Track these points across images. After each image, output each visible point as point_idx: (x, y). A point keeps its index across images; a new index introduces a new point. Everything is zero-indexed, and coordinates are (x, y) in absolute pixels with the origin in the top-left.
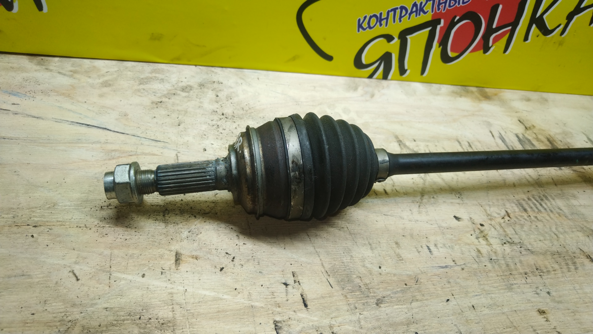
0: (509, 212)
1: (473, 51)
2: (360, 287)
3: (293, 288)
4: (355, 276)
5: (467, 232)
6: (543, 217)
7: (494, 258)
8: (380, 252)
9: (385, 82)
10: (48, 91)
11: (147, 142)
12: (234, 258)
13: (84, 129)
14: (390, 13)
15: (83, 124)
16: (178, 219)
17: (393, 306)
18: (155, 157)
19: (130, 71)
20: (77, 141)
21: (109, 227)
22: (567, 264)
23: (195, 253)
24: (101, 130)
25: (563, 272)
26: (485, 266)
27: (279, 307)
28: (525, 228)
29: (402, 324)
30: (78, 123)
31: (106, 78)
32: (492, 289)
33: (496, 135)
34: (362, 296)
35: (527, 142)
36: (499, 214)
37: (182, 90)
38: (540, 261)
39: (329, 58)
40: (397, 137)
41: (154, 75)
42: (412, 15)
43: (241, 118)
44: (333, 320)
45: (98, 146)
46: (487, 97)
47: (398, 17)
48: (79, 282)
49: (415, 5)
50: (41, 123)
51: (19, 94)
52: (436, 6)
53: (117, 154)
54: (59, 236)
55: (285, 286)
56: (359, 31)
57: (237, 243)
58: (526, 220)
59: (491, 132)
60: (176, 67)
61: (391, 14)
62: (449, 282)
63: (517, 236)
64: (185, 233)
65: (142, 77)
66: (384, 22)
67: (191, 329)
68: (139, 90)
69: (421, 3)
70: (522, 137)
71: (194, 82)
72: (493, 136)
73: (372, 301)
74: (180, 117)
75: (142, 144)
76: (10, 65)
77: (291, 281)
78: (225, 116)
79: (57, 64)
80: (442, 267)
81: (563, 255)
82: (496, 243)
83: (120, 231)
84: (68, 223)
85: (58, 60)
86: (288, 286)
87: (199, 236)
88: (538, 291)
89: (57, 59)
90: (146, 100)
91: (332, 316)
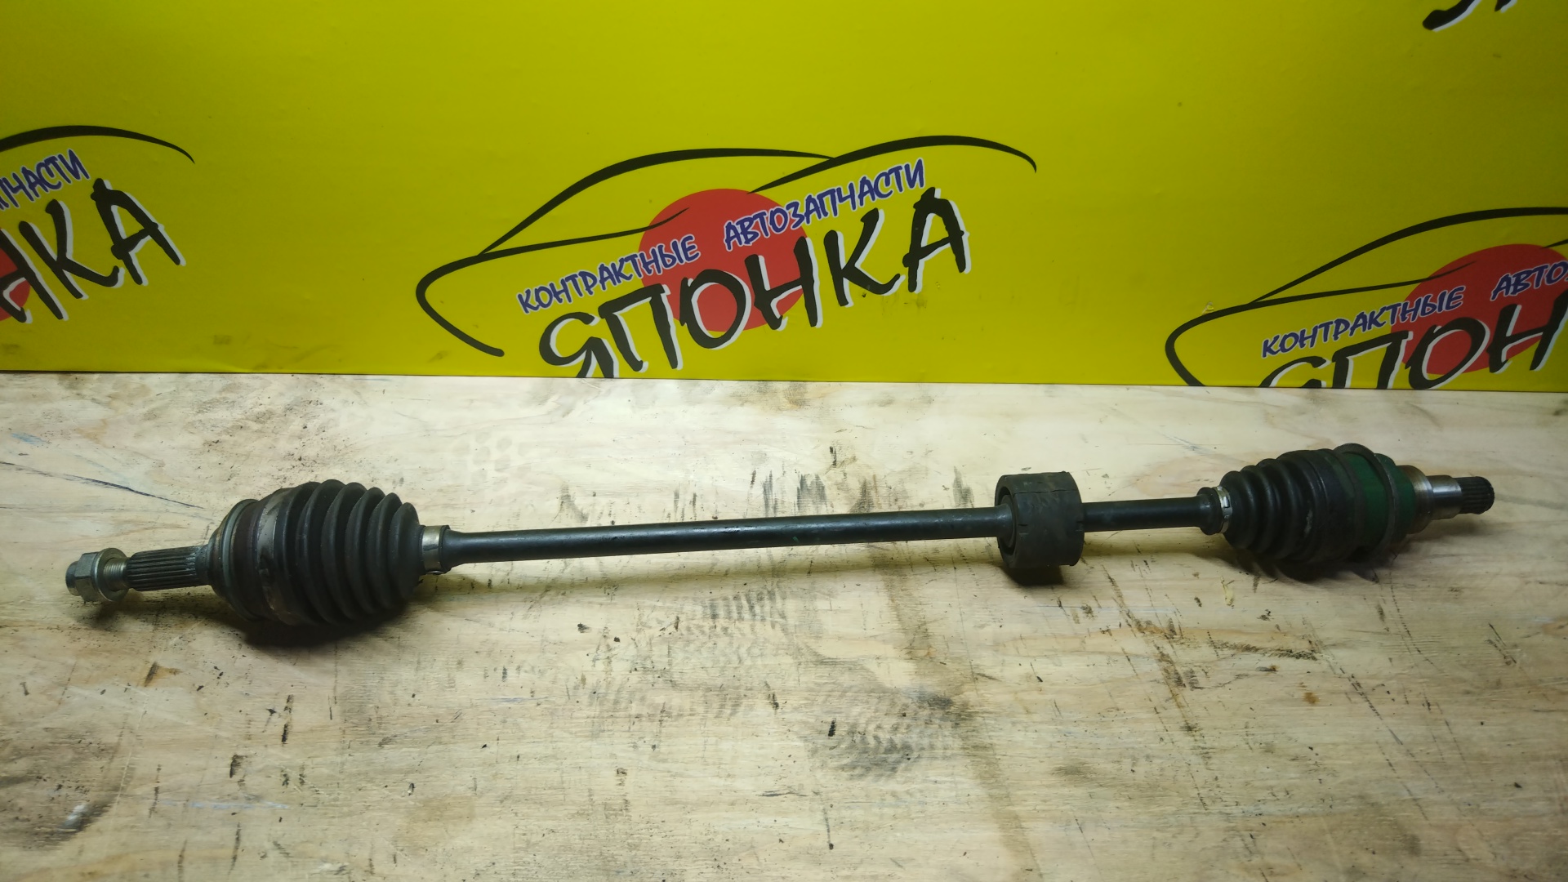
0: (682, 618)
1: (746, 328)
2: (370, 720)
3: (280, 716)
4: (371, 705)
5: (584, 649)
6: (739, 629)
7: (602, 691)
8: (427, 673)
9: (608, 383)
10: (70, 432)
11: (173, 507)
12: (221, 674)
13: (99, 491)
14: (567, 283)
15: (100, 482)
16: (171, 620)
17: (402, 748)
18: (178, 530)
19: (191, 390)
20: (85, 509)
21: (86, 629)
22: (722, 706)
23: (175, 666)
24: (120, 491)
25: (704, 718)
26: (578, 702)
27: (249, 739)
28: (692, 647)
29: (400, 771)
30: (94, 481)
31: (154, 405)
32: (565, 735)
33: (761, 478)
34: (367, 732)
35: (814, 491)
36: (660, 622)
37: (255, 419)
38: (677, 700)
39: (498, 353)
40: (565, 489)
41: (224, 395)
42: (606, 283)
43: (324, 464)
44: (310, 760)
45: (110, 514)
46: (799, 403)
47: (585, 288)
48: (28, 696)
49: (603, 268)
50: (48, 480)
51: (32, 439)
52: (641, 266)
53: (129, 527)
54: (24, 639)
55: (269, 713)
56: (527, 311)
57: (236, 655)
58: (703, 633)
59: (754, 474)
60: (261, 379)
61: (570, 284)
62: (504, 722)
63: (666, 660)
64: (176, 639)
65: (204, 400)
66: (563, 296)
67: (133, 758)
68: (192, 424)
69: (613, 266)
70: (812, 482)
71: (279, 405)
72: (753, 481)
73: (376, 739)
74: (236, 466)
75: (167, 511)
76: (33, 391)
77: (279, 710)
78: (302, 462)
79: (94, 386)
80: (508, 701)
81: (725, 692)
82: (620, 668)
83: (96, 634)
84: (38, 624)
85: (98, 379)
86: (274, 714)
87: (190, 644)
88: (640, 743)
89: (96, 376)
90: (196, 441)
91: (310, 755)
